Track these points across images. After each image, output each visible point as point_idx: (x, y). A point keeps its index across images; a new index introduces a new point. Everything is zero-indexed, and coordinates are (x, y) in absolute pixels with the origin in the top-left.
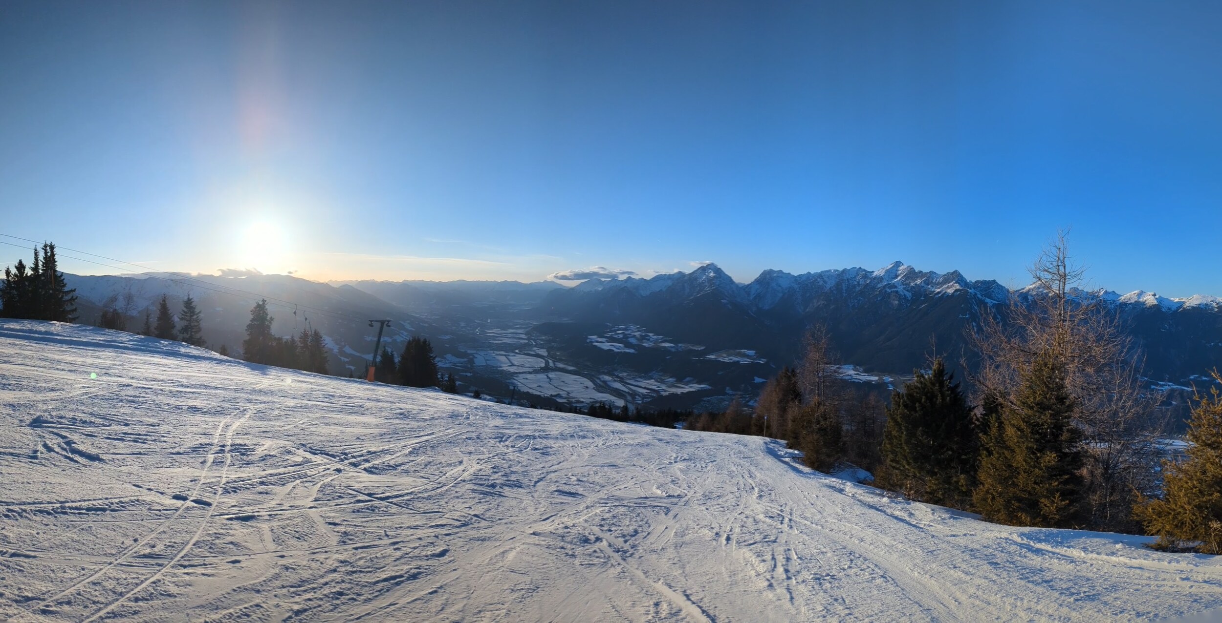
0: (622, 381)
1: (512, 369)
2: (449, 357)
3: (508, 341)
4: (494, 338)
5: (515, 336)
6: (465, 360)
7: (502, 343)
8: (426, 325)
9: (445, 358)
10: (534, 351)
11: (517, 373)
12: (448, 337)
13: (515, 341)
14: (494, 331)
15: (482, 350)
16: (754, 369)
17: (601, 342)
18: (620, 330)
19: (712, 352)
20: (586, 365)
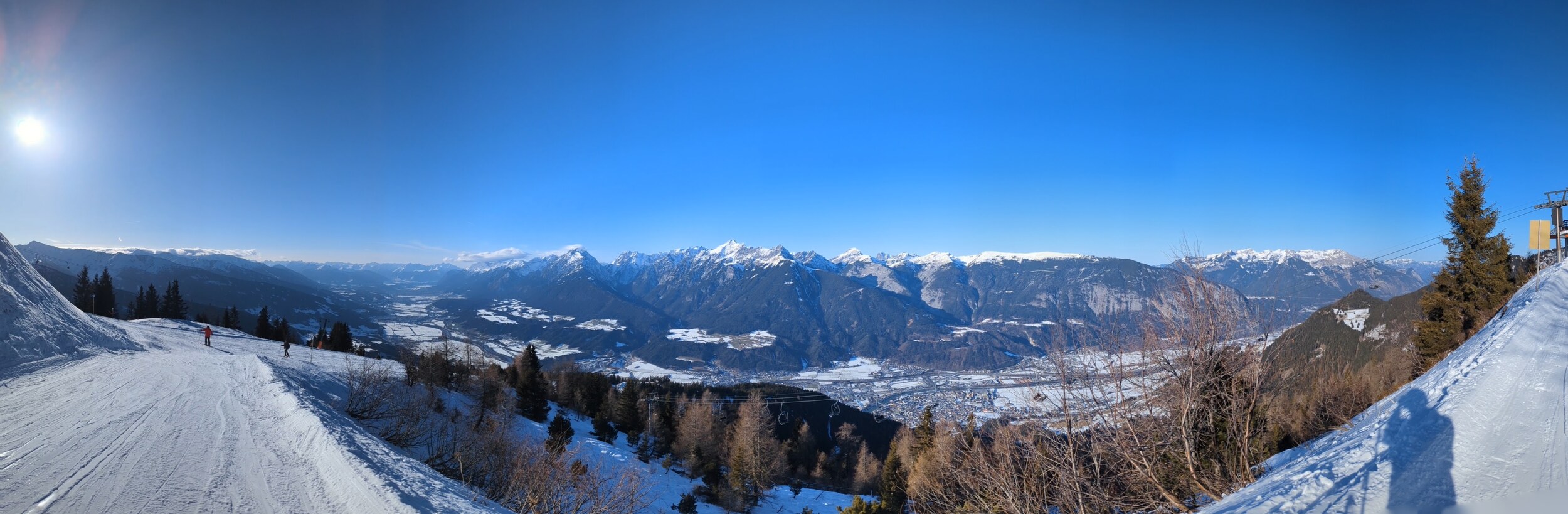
0: (506, 347)
1: (415, 338)
2: (363, 327)
3: (412, 314)
4: (400, 312)
5: (417, 310)
6: (376, 330)
7: (407, 317)
8: (345, 300)
9: (360, 329)
10: (433, 323)
11: (418, 342)
12: (362, 311)
13: (417, 314)
14: (400, 306)
15: (390, 322)
16: (615, 334)
17: (489, 315)
18: (504, 304)
19: (581, 322)
20: (476, 335)
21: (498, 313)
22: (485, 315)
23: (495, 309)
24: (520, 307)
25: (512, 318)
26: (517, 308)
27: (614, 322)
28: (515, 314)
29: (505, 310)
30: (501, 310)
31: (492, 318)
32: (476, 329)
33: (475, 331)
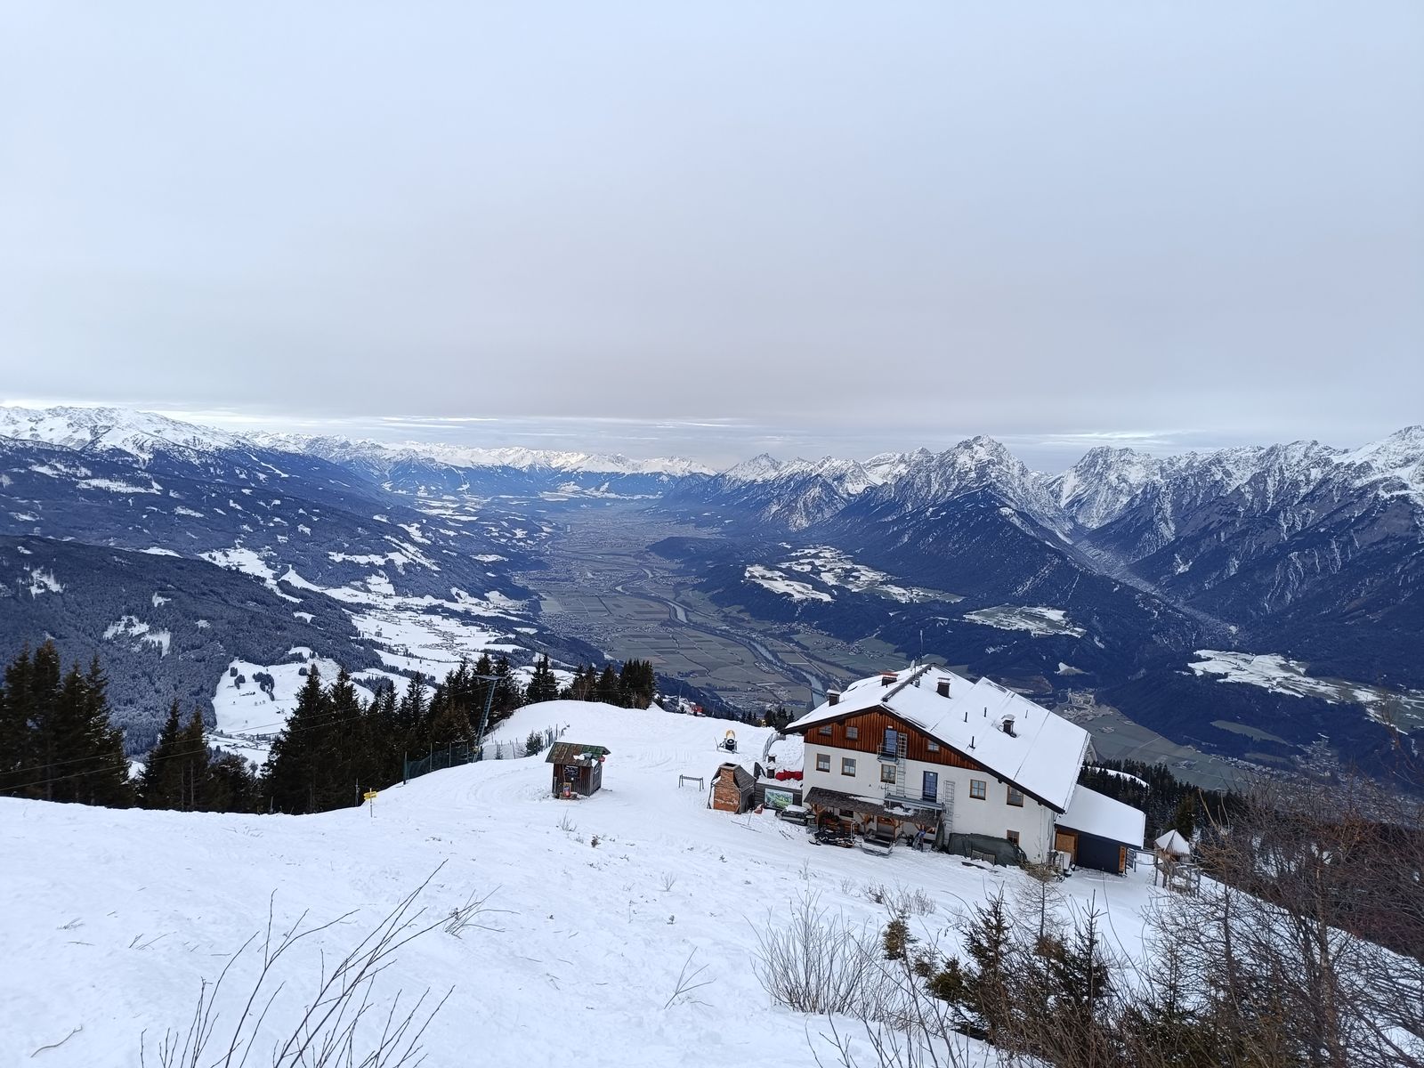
16: (1057, 646)
17: (771, 579)
18: (805, 556)
19: (976, 607)
20: (743, 620)
21: (791, 575)
22: (763, 577)
23: (784, 565)
24: (840, 564)
25: (821, 586)
26: (833, 565)
27: (1055, 615)
28: (828, 579)
29: (808, 568)
30: (798, 568)
31: (780, 586)
32: (742, 607)
33: (740, 612)
